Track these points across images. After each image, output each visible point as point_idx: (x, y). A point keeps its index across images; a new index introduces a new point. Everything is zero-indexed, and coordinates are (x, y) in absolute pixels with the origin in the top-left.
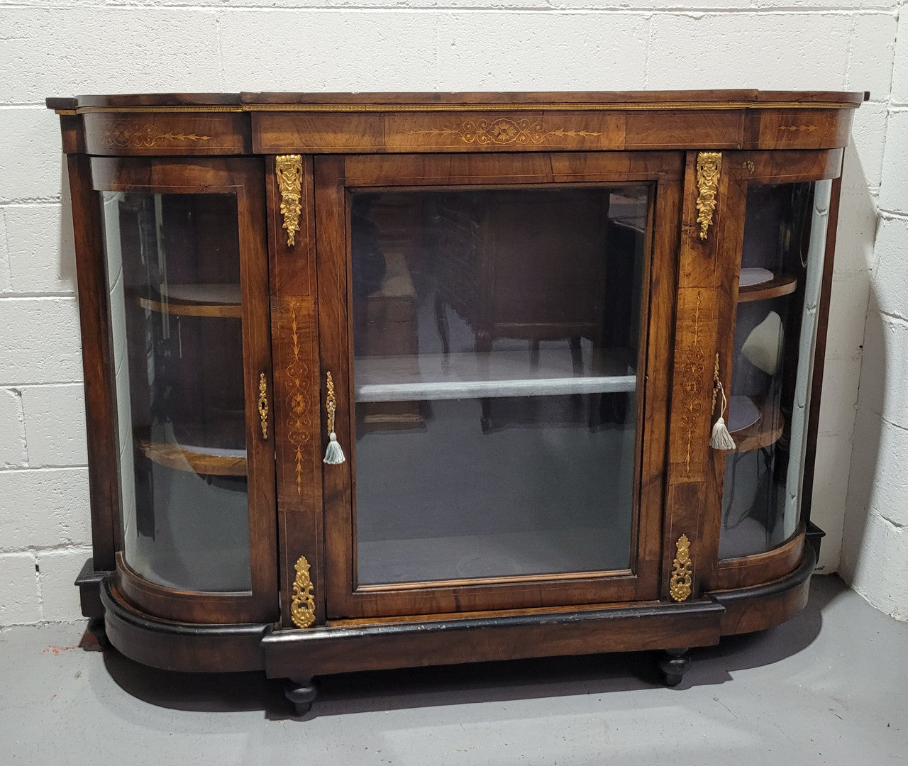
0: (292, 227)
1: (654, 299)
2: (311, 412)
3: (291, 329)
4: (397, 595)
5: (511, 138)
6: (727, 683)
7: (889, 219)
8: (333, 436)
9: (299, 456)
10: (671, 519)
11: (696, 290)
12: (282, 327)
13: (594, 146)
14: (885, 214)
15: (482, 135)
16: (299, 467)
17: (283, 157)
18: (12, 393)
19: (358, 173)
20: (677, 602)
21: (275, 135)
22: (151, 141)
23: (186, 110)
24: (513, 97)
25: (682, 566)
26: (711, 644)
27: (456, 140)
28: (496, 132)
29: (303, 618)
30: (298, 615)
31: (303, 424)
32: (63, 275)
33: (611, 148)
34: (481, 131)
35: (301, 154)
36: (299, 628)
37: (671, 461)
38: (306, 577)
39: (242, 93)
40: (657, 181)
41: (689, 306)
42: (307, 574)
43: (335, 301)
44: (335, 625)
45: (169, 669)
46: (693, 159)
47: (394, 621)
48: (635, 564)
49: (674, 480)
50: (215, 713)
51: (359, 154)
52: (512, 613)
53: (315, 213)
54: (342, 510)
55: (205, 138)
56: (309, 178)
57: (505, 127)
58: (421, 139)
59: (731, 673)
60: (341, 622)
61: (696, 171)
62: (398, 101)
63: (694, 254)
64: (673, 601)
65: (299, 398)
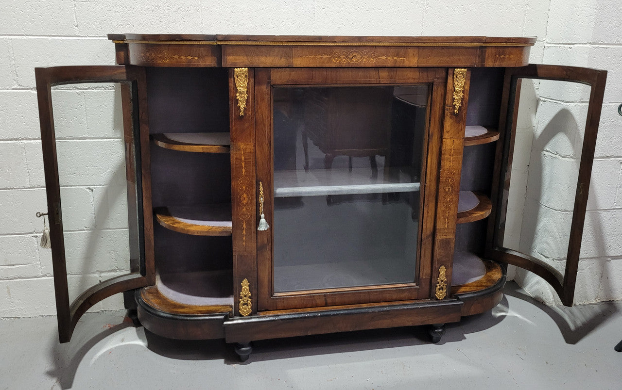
0: (242, 106)
1: (430, 143)
2: (251, 203)
3: (241, 159)
4: (295, 298)
5: (358, 60)
6: (463, 340)
7: (544, 101)
8: (263, 216)
9: (244, 226)
10: (437, 257)
11: (452, 140)
12: (236, 159)
13: (401, 65)
14: (542, 99)
15: (344, 58)
16: (244, 232)
17: (238, 69)
18: (88, 190)
19: (278, 78)
20: (439, 299)
21: (234, 57)
22: (167, 59)
23: (186, 43)
24: (360, 39)
25: (442, 281)
26: (456, 321)
27: (330, 61)
28: (351, 57)
29: (245, 311)
30: (243, 309)
31: (247, 209)
32: (115, 127)
33: (410, 66)
34: (343, 56)
35: (248, 68)
36: (243, 316)
37: (437, 228)
38: (247, 290)
39: (217, 35)
40: (433, 83)
41: (448, 148)
42: (248, 288)
43: (264, 145)
44: (262, 314)
45: (173, 338)
46: (452, 72)
47: (293, 311)
48: (418, 280)
49: (439, 237)
50: (197, 361)
51: (279, 68)
52: (354, 306)
53: (254, 98)
54: (267, 254)
55: (196, 58)
56: (252, 80)
57: (355, 54)
58: (311, 61)
59: (465, 335)
60: (265, 312)
61: (453, 78)
62: (300, 40)
63: (451, 121)
64: (437, 299)
65: (245, 196)
